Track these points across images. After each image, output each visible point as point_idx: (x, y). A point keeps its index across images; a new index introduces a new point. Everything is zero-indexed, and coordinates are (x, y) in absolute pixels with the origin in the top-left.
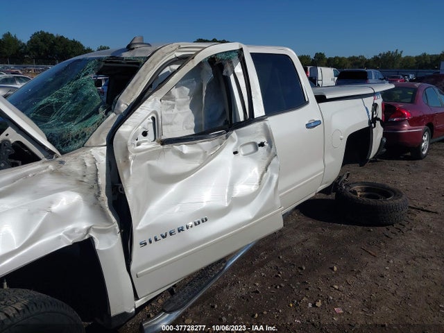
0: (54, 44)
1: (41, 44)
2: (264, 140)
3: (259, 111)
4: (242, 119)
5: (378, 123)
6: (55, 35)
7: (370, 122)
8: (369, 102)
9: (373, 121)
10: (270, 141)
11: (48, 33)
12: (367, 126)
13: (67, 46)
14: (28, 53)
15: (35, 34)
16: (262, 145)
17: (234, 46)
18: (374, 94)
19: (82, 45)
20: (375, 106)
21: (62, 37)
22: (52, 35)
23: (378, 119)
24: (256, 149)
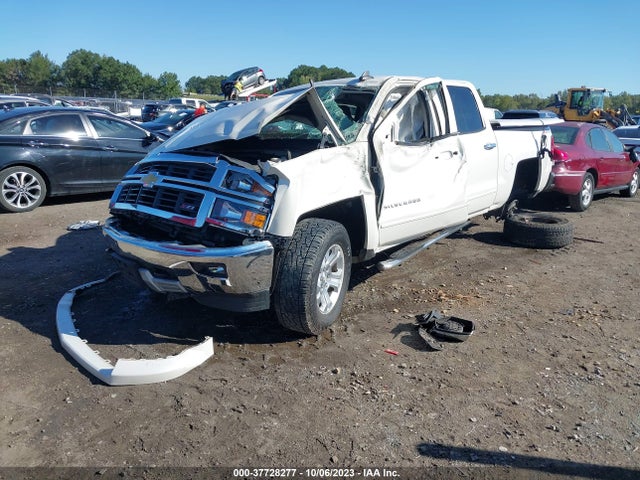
0: (100, 68)
1: (81, 67)
2: (458, 150)
3: (454, 128)
4: (438, 134)
5: (546, 153)
6: (101, 56)
7: (539, 154)
8: (538, 134)
9: (542, 152)
10: (462, 152)
11: (90, 53)
12: (535, 156)
13: (117, 71)
14: (62, 80)
15: (74, 53)
16: (456, 153)
17: (437, 80)
18: (543, 128)
19: (138, 71)
20: (544, 138)
21: (111, 59)
22: (97, 55)
23: (547, 150)
24: (452, 156)
